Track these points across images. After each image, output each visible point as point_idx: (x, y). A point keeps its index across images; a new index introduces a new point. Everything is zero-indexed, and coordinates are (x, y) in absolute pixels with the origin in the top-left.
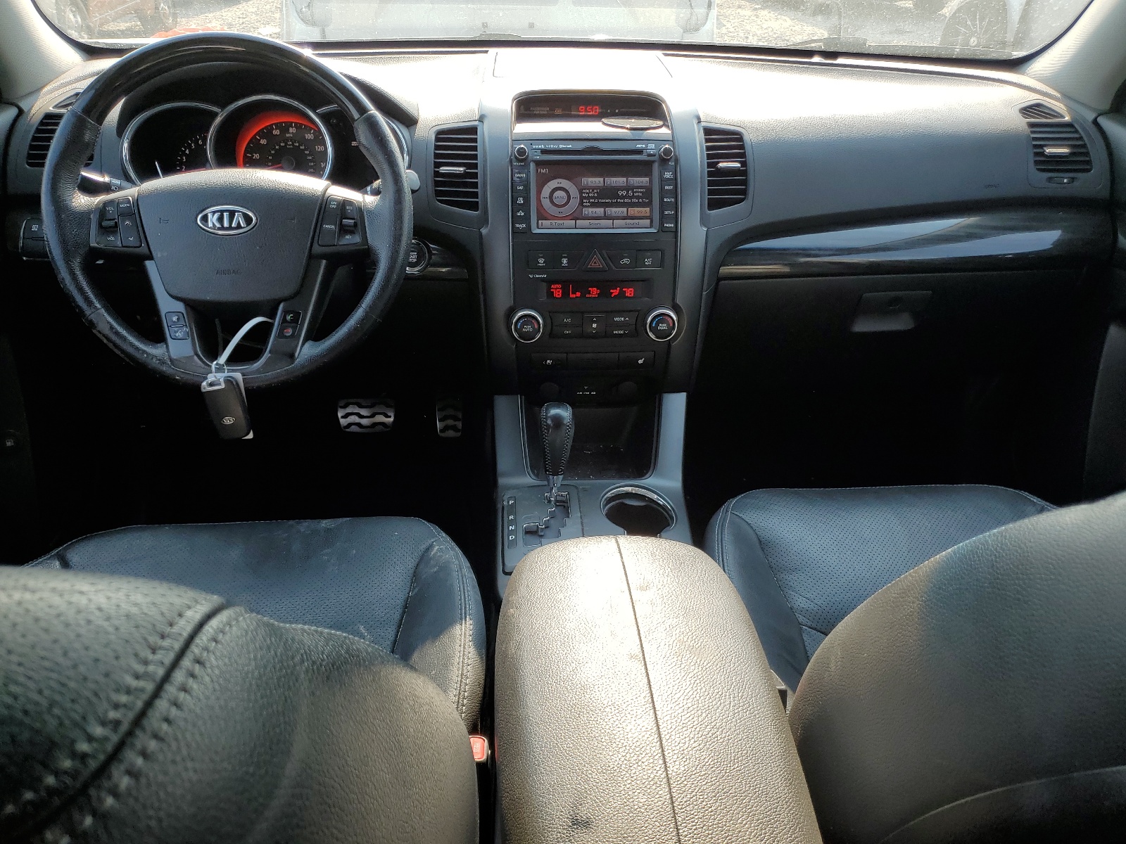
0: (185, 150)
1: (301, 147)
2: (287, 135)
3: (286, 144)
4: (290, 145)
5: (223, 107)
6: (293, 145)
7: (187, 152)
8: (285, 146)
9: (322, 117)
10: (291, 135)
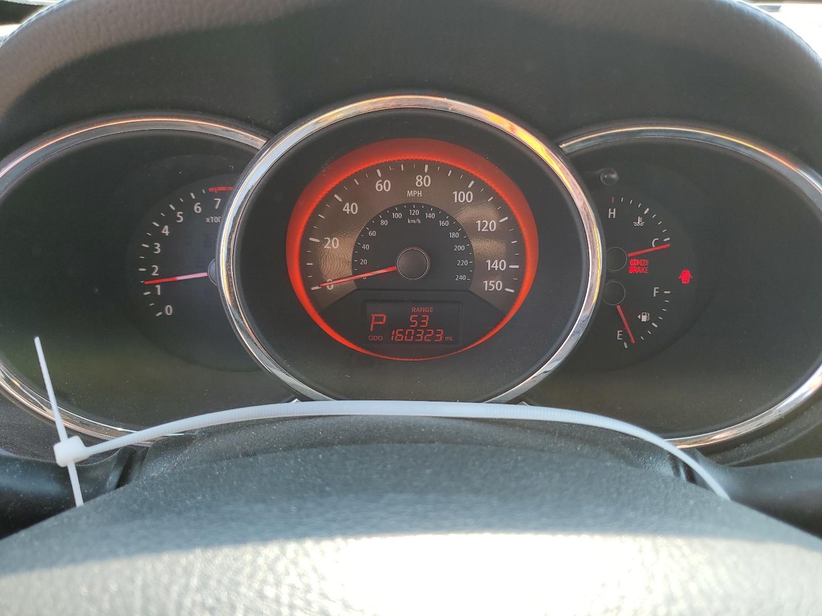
0: (161, 227)
1: (442, 223)
2: (410, 193)
3: (407, 215)
4: (415, 217)
5: (272, 133)
6: (422, 216)
7: (166, 231)
8: (404, 219)
9: (576, 163)
10: (420, 194)
